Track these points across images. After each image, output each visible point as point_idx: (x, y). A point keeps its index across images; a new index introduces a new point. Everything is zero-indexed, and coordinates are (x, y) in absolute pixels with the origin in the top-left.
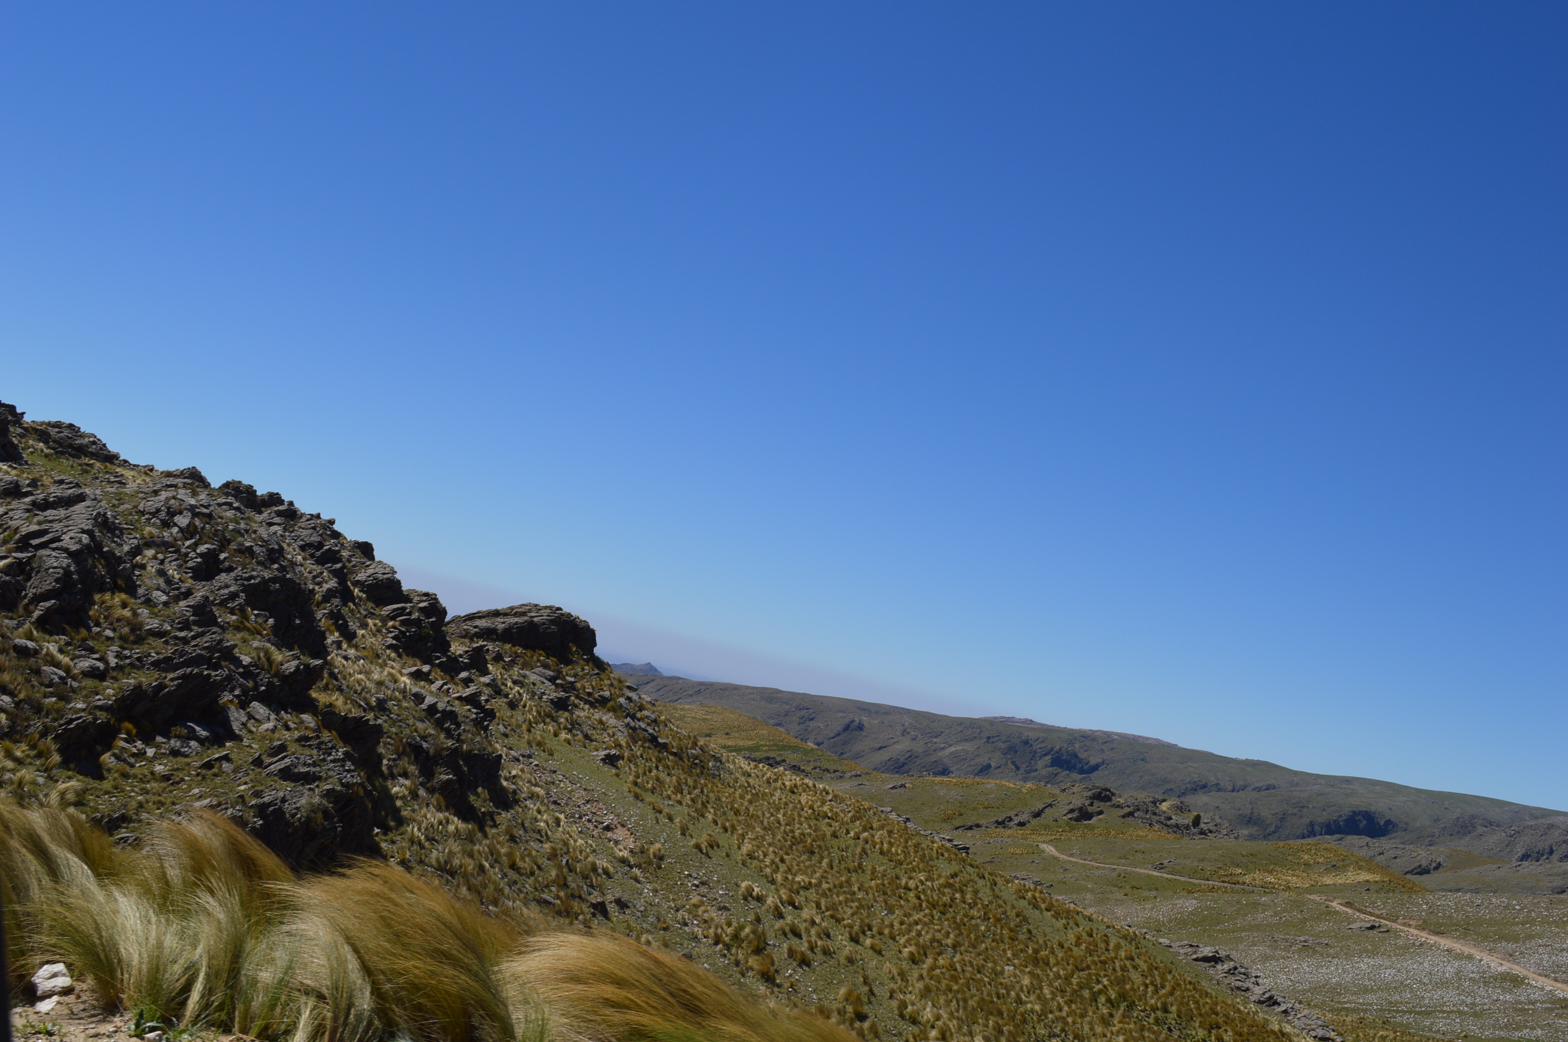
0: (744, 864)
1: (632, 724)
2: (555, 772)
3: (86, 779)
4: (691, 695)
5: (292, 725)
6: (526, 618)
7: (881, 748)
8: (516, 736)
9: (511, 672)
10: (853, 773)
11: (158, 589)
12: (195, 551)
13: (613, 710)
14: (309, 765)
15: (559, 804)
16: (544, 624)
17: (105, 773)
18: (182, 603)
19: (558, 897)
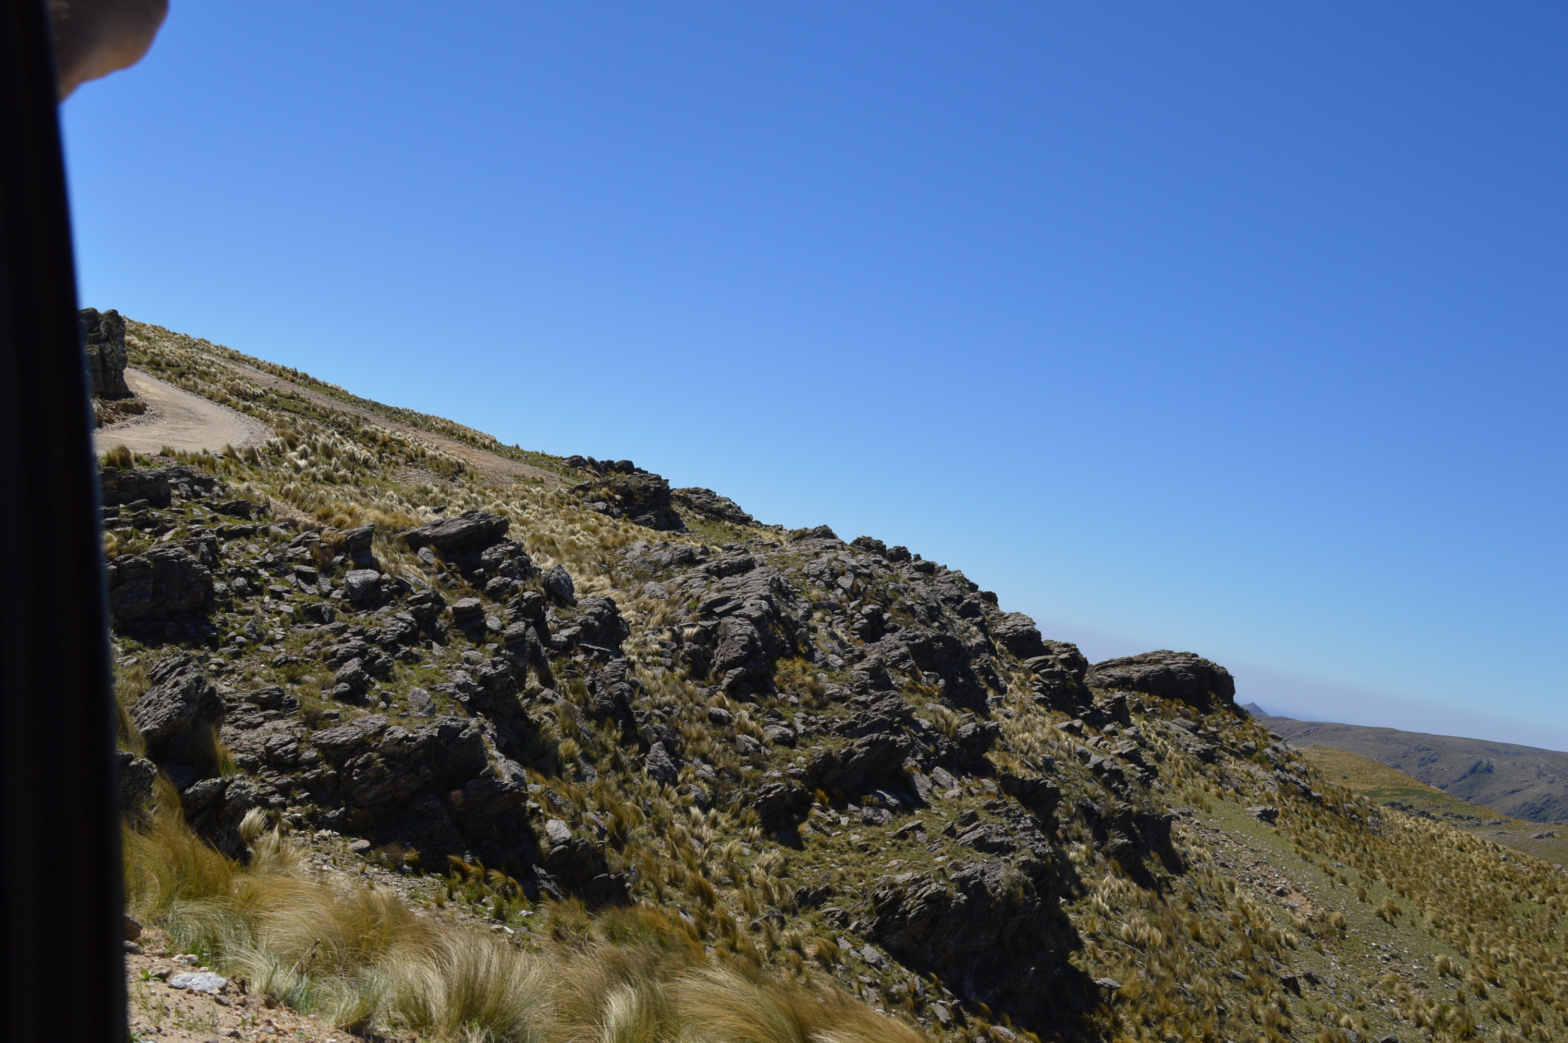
0: (1431, 934)
1: (1283, 777)
2: (1217, 831)
3: (787, 849)
4: (1300, 737)
5: (975, 791)
6: (1161, 666)
7: (1513, 792)
8: (1171, 792)
9: (1154, 723)
10: (1492, 821)
11: (833, 653)
12: (860, 612)
13: (1260, 761)
14: (1001, 835)
15: (1227, 866)
16: (1181, 671)
17: (804, 843)
18: (857, 666)
19: (1246, 971)
